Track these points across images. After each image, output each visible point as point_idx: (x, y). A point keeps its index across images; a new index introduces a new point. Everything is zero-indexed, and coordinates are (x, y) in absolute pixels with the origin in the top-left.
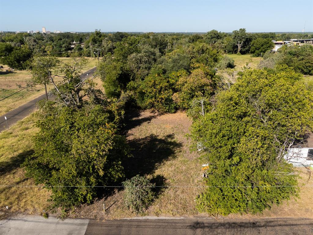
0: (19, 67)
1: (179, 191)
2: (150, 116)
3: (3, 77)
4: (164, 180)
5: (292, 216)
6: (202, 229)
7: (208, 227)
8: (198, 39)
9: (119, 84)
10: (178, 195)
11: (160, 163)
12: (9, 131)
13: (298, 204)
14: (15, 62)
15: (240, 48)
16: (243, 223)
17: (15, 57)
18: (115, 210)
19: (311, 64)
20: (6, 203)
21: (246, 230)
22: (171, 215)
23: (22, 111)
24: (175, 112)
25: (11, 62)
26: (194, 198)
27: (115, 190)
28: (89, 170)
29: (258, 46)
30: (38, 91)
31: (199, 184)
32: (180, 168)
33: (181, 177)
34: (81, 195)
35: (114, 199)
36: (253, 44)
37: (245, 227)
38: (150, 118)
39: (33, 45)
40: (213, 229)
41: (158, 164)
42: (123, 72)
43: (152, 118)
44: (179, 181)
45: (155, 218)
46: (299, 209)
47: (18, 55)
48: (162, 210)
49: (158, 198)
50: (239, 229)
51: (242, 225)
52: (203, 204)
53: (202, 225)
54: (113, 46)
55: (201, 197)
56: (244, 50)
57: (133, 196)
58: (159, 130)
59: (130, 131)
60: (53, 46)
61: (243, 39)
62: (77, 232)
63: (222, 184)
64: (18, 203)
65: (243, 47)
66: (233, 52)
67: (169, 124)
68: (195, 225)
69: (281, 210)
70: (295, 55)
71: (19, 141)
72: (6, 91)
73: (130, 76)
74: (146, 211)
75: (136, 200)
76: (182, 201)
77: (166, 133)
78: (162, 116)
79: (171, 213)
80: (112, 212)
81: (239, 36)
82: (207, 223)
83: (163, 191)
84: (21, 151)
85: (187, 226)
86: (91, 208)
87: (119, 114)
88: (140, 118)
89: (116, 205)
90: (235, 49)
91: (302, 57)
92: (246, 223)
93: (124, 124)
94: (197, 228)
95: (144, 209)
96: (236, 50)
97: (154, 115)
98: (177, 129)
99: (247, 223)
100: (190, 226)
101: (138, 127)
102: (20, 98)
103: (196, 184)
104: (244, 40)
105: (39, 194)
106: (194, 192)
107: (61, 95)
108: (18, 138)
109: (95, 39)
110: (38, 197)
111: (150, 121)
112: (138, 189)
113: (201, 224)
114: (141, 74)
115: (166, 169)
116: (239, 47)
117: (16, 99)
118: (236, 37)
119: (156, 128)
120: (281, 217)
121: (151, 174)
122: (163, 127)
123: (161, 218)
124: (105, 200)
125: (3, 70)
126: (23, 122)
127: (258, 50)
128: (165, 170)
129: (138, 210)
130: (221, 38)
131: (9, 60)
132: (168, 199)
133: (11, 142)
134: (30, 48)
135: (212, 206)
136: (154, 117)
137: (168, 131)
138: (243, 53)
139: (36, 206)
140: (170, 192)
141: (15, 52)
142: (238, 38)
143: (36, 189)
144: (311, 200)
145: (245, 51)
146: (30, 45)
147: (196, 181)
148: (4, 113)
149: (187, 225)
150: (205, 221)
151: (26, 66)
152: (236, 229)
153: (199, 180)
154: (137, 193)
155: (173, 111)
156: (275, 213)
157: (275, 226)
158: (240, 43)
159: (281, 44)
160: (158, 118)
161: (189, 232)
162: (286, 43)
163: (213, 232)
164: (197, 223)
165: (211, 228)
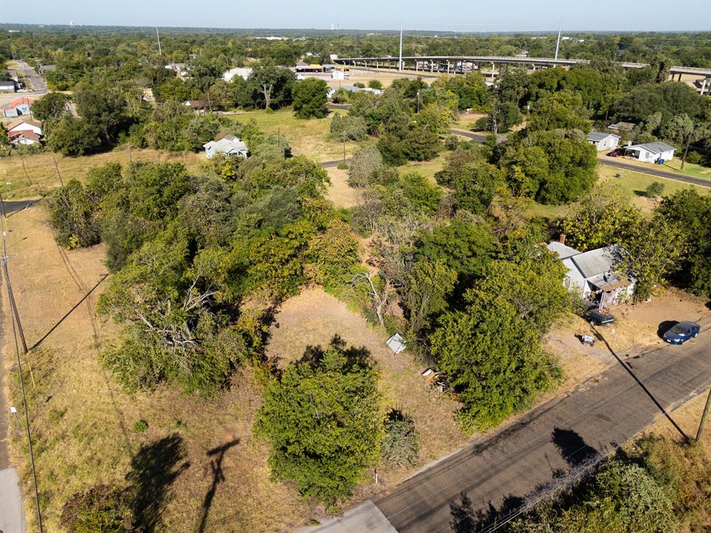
1: (428, 421)
5: (545, 400)
6: (487, 451)
7: (489, 445)
10: (432, 426)
15: (269, 99)
21: (520, 431)
22: (448, 452)
26: (451, 422)
29: (306, 97)
31: (440, 402)
36: (296, 92)
37: (517, 430)
38: (268, 314)
40: (495, 445)
43: (272, 315)
45: (435, 463)
48: (433, 451)
50: (515, 434)
52: (467, 425)
53: (483, 446)
58: (311, 337)
61: (271, 81)
62: (374, 520)
65: (273, 95)
66: (254, 105)
67: (314, 320)
68: (477, 450)
70: (381, 119)
74: (419, 460)
76: (443, 431)
77: (326, 339)
80: (385, 479)
82: (486, 442)
85: (472, 454)
90: (259, 100)
91: (394, 125)
92: (515, 425)
94: (481, 452)
95: (414, 459)
96: (261, 103)
97: (268, 306)
98: (332, 324)
100: (474, 452)
103: (437, 404)
106: (444, 414)
111: (274, 320)
112: (405, 438)
113: (481, 446)
116: (267, 97)
118: (256, 75)
122: (310, 328)
123: (440, 460)
127: (307, 103)
135: (480, 423)
136: (272, 311)
137: (324, 333)
140: (420, 426)
142: (261, 77)
145: (278, 102)
147: (434, 400)
149: (470, 453)
150: (482, 442)
152: (512, 435)
153: (437, 396)
154: (406, 444)
157: (538, 416)
158: (268, 89)
159: (319, 71)
160: (282, 310)
161: (478, 459)
162: (328, 69)
163: (498, 448)
164: (477, 447)
165: (493, 445)
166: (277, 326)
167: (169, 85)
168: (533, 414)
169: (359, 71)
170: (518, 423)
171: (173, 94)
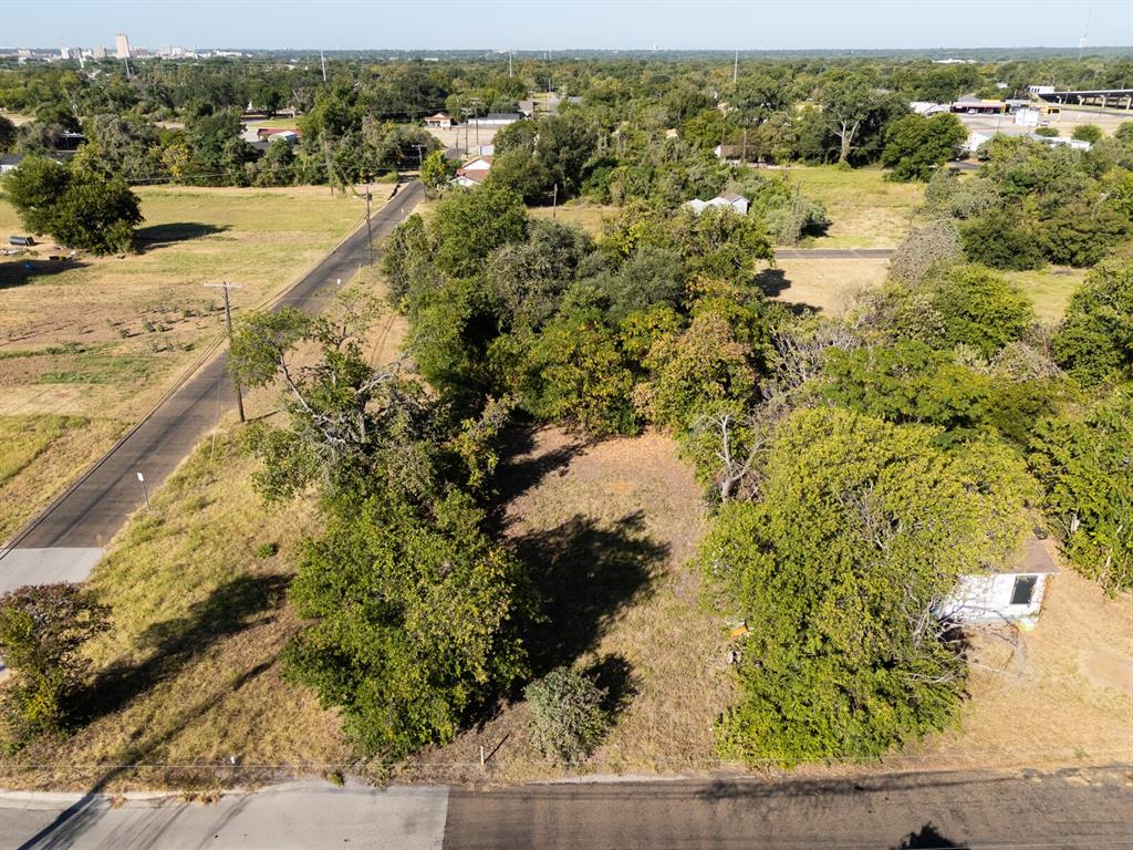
0: (94, 244)
1: (668, 704)
2: (564, 447)
3: (51, 287)
4: (625, 669)
5: (956, 766)
6: (733, 800)
7: (746, 793)
8: (701, 106)
9: (465, 349)
10: (668, 715)
11: (611, 615)
12: (153, 515)
13: (973, 734)
14: (80, 227)
15: (848, 146)
16: (831, 781)
17: (78, 211)
18: (509, 758)
19: (1076, 233)
20: (225, 747)
21: (838, 798)
22: (653, 770)
23: (165, 434)
24: (640, 434)
25: (66, 227)
26: (709, 722)
27: (499, 703)
28: (454, 671)
29: (908, 143)
30: (189, 348)
31: (720, 681)
32: (668, 632)
33: (670, 660)
34: (427, 728)
35: (501, 730)
36: (892, 135)
37: (836, 793)
38: (566, 453)
39: (120, 145)
40: (759, 800)
41: (605, 617)
42: (476, 309)
43: (570, 457)
44: (667, 672)
45: (615, 778)
46: (974, 748)
47: (87, 203)
48: (628, 757)
49: (614, 724)
50: (821, 799)
51: (829, 788)
52: (731, 740)
53: (731, 790)
54: (400, 140)
55: (726, 719)
56: (861, 151)
57: (553, 723)
58: (596, 504)
59: (510, 505)
60: (189, 147)
61: (858, 114)
62: (425, 820)
63: (781, 693)
64: (256, 745)
65: (858, 141)
66: (823, 156)
67: (626, 480)
68: (715, 790)
69: (928, 751)
70: (1032, 185)
71: (194, 550)
72: (83, 351)
73: (498, 318)
74: (589, 760)
75: (562, 735)
76: (679, 732)
77: (616, 515)
78: (601, 446)
79: (652, 763)
80: (502, 765)
81: (844, 104)
82: (743, 784)
83: (625, 704)
84: (211, 586)
85: (697, 793)
86: (447, 756)
87: (482, 464)
88: (536, 455)
89: (509, 746)
90: (831, 149)
91: (1054, 196)
92: (839, 782)
93: (495, 491)
94: (719, 798)
95: (582, 755)
96: (834, 152)
97: (576, 443)
98: (649, 495)
99: (842, 782)
100: (703, 792)
101: (533, 491)
102: (139, 383)
103: (711, 682)
104: (862, 117)
105: (302, 719)
106: (708, 704)
107: (314, 416)
108: (185, 539)
109: (336, 115)
110: (301, 727)
111: (567, 465)
112: (568, 707)
113: (730, 786)
114: (530, 312)
115: (629, 637)
116: (845, 144)
117: (130, 386)
118: (833, 105)
119: (588, 495)
120: (927, 770)
121: (589, 651)
122: (608, 491)
123: (627, 778)
124: (478, 733)
125: (36, 253)
126: (182, 480)
127: (910, 154)
128: (624, 640)
129: (568, 760)
130: (782, 103)
131: (59, 223)
132: (642, 726)
133: (171, 555)
134: (108, 153)
135: (754, 745)
136: (575, 450)
137: (622, 504)
138: (856, 162)
139: (306, 754)
140: (644, 705)
141: (78, 191)
142: (841, 109)
143: (290, 705)
144: (1007, 721)
145: (866, 153)
146: (108, 144)
147: (712, 673)
148: (110, 442)
149: (695, 789)
150: (738, 782)
151: (118, 239)
152: (813, 798)
153: (719, 668)
154: (566, 718)
155: (633, 432)
156: (914, 760)
157: (909, 787)
158: (849, 129)
159: (996, 110)
160: (591, 455)
161: (700, 811)
162: (1014, 108)
163: (758, 808)
164: (720, 785)
165: (754, 797)
166: (562, 474)
167: (699, 120)
168: (899, 777)
169: (1077, 113)
170: (848, 781)
171: (702, 134)
